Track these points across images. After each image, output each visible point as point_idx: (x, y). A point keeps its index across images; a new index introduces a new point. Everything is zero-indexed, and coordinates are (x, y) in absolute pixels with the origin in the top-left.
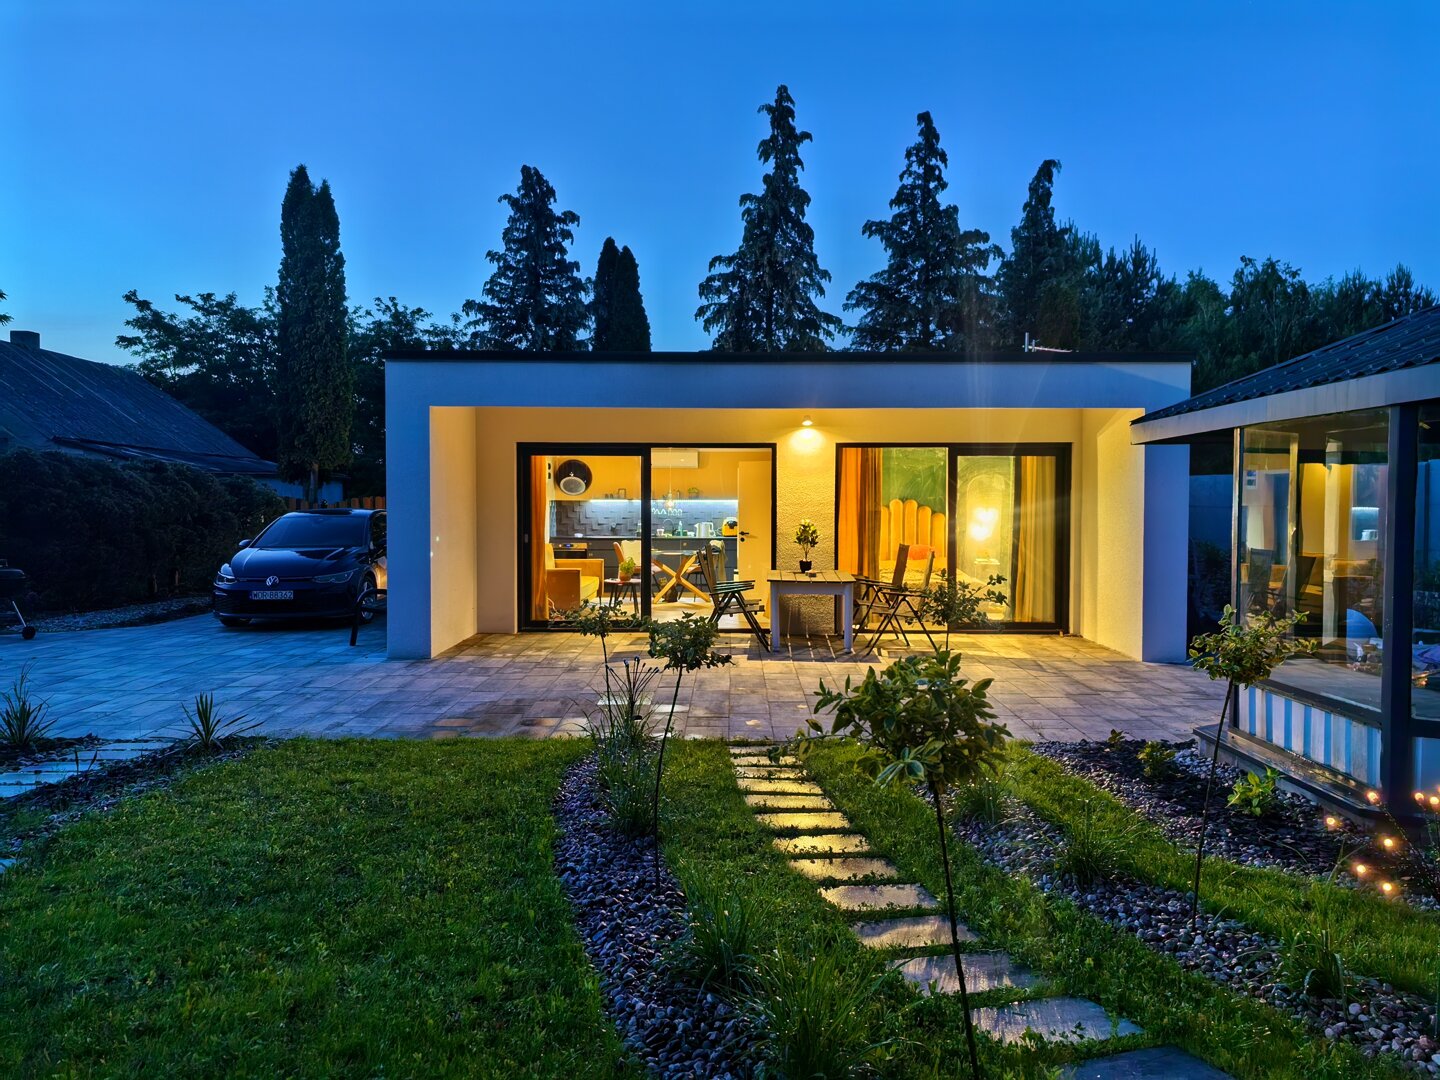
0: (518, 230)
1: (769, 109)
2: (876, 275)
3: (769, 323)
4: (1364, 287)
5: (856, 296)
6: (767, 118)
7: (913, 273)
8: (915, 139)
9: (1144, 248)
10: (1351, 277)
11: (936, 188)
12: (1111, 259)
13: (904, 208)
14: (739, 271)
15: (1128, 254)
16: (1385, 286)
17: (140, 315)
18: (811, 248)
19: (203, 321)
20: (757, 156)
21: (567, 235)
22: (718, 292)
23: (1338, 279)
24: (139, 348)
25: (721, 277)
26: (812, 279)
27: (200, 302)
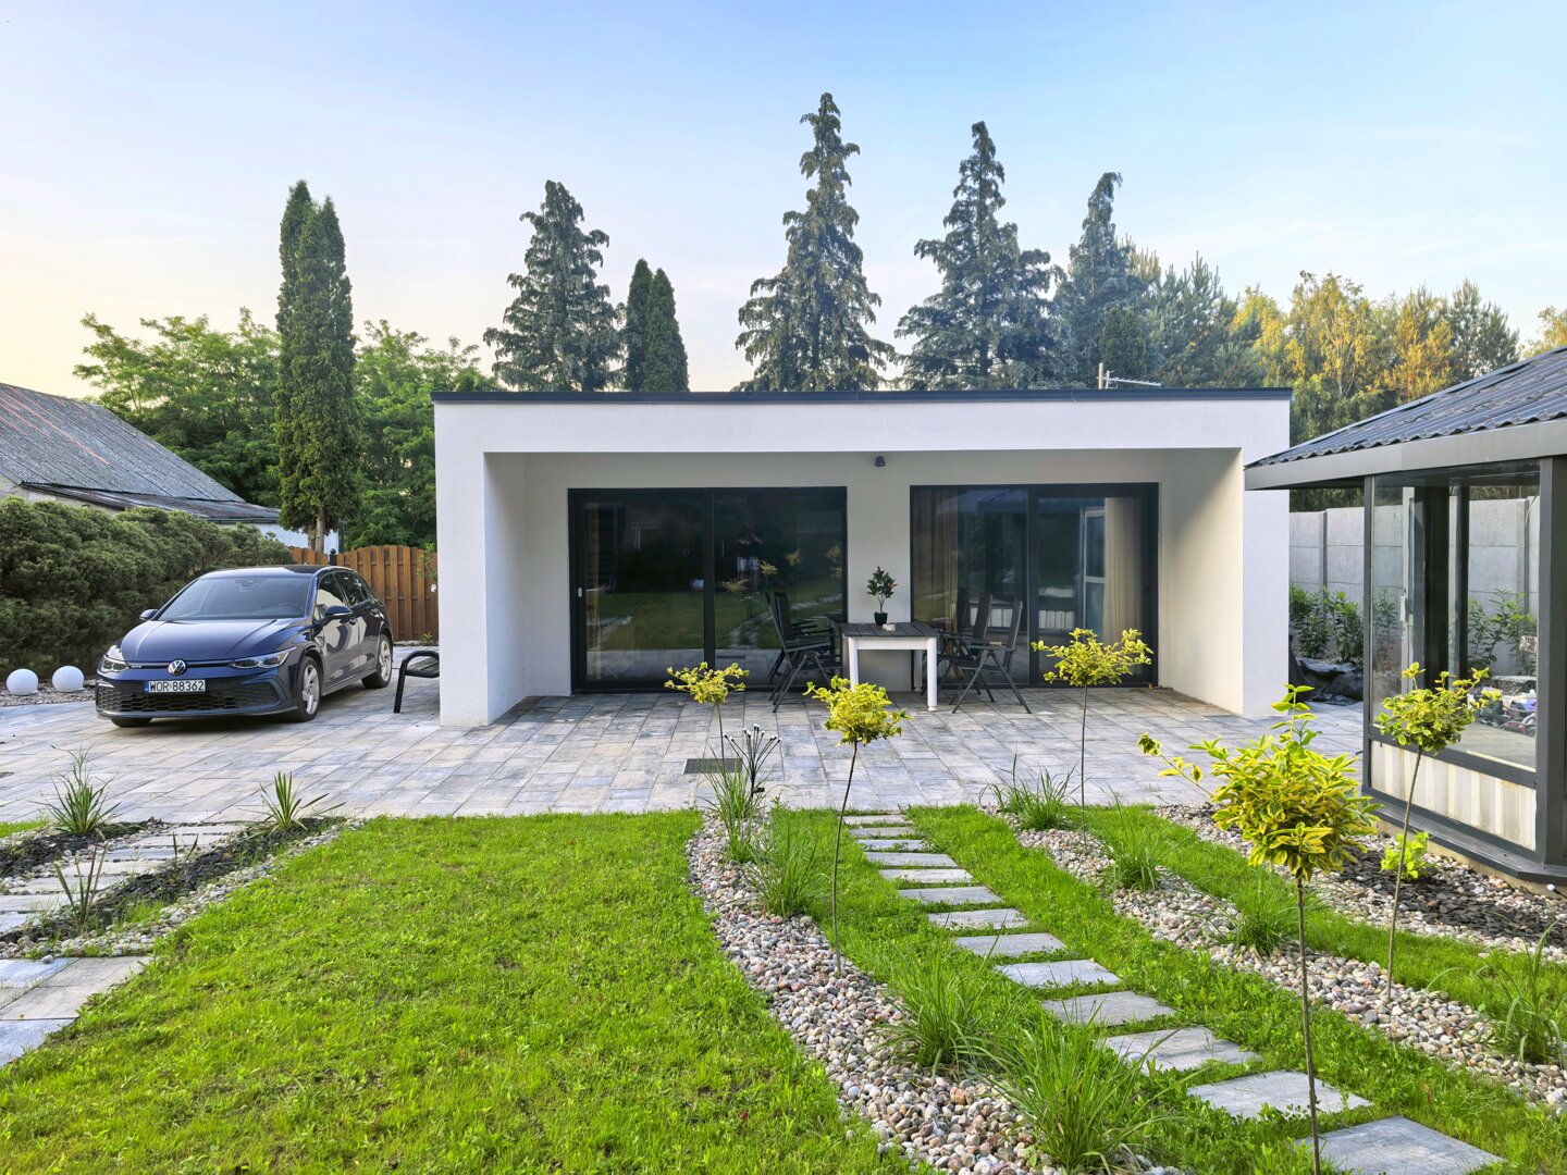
0: (541, 251)
1: (812, 118)
2: (930, 299)
3: (815, 352)
4: (1430, 303)
5: (908, 322)
6: (809, 129)
7: (968, 296)
8: (969, 151)
9: (1206, 266)
10: (1415, 293)
11: (993, 204)
12: (1171, 278)
13: (959, 227)
14: (783, 296)
15: (1189, 273)
16: (1451, 304)
17: (100, 341)
18: (860, 271)
19: (170, 347)
20: (800, 169)
21: (596, 256)
22: (760, 317)
23: (1402, 295)
24: (99, 378)
25: (763, 300)
26: (861, 304)
27: (169, 328)
